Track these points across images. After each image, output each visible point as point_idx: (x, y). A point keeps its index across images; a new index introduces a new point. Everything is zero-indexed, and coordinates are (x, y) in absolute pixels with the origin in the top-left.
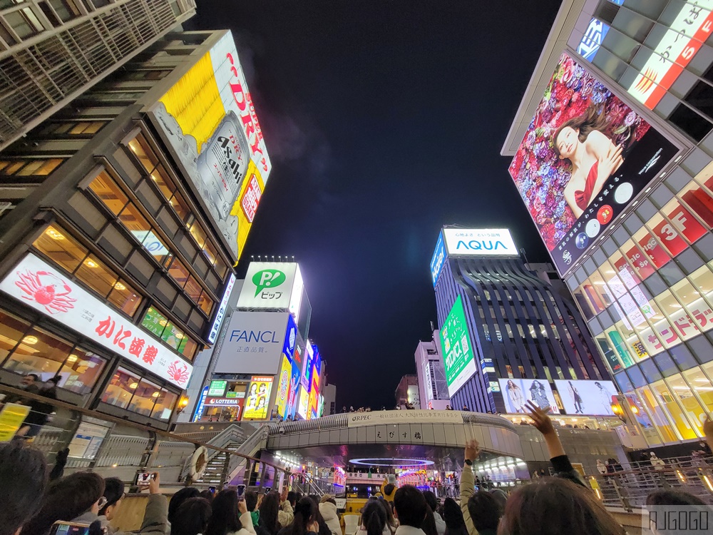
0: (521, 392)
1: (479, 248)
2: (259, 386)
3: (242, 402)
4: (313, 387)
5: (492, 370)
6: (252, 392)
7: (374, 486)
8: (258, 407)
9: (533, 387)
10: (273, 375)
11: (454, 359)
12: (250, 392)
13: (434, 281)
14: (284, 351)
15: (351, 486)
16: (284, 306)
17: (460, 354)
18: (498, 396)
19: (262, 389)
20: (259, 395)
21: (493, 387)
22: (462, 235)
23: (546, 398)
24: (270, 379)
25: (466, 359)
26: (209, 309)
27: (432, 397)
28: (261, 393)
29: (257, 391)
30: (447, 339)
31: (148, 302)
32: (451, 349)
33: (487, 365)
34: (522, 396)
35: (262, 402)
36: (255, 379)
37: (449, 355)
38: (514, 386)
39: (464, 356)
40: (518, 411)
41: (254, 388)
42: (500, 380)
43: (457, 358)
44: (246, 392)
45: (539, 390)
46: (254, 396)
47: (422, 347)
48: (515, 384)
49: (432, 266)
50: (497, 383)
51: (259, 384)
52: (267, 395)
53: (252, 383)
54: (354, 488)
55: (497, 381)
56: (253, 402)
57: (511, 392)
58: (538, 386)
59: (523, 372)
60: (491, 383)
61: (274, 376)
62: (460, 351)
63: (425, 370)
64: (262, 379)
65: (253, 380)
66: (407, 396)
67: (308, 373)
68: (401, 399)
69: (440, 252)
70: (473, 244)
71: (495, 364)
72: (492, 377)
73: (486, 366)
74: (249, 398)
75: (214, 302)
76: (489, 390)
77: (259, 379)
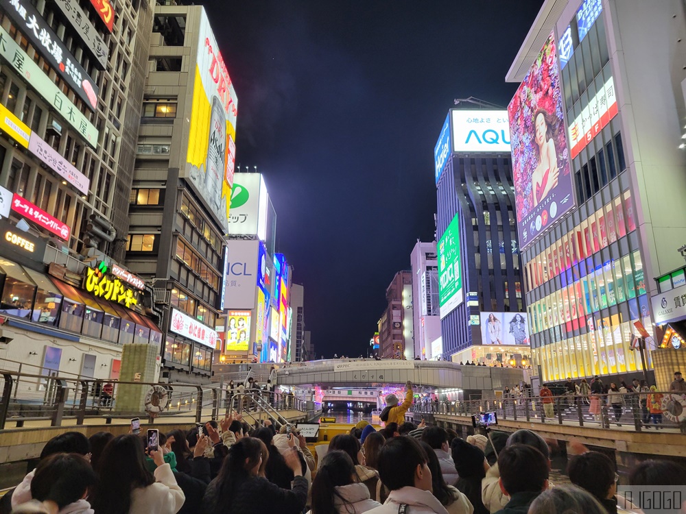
0: (500, 325)
1: (495, 141)
2: (237, 320)
3: (222, 336)
4: (281, 303)
5: (475, 303)
6: (231, 326)
7: (355, 403)
8: (239, 340)
9: (515, 320)
10: (250, 309)
11: (447, 281)
12: (229, 327)
13: (437, 175)
14: (258, 284)
15: (326, 402)
16: (252, 232)
17: (453, 279)
18: (476, 330)
19: (241, 323)
20: (239, 329)
21: (474, 320)
22: (476, 120)
23: (523, 331)
24: (248, 314)
25: (456, 286)
26: (216, 283)
27: (426, 313)
28: (240, 327)
29: (236, 325)
30: (443, 256)
31: (197, 303)
32: (445, 269)
33: (472, 298)
34: (501, 328)
35: (243, 335)
36: (233, 313)
37: (444, 275)
38: (495, 319)
39: (455, 282)
40: (493, 343)
41: (233, 322)
42: (482, 313)
43: (449, 282)
44: (225, 325)
45: (519, 323)
46: (233, 330)
47: (420, 248)
48: (496, 317)
49: (436, 152)
50: (478, 316)
51: (237, 318)
52: (247, 328)
53: (230, 317)
54: (329, 404)
55: (479, 314)
56: (234, 336)
57: (491, 325)
58: (519, 319)
59: (508, 304)
60: (471, 316)
61: (252, 311)
62: (452, 275)
63: (421, 278)
64: (239, 314)
65: (231, 315)
66: (401, 298)
67: (277, 291)
68: (393, 303)
69: (444, 143)
70: (490, 136)
71: (480, 297)
72: (475, 311)
73: (470, 300)
74: (229, 332)
75: (218, 277)
76: (470, 323)
77: (236, 314)
